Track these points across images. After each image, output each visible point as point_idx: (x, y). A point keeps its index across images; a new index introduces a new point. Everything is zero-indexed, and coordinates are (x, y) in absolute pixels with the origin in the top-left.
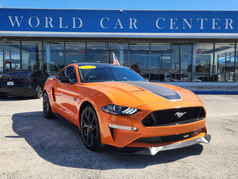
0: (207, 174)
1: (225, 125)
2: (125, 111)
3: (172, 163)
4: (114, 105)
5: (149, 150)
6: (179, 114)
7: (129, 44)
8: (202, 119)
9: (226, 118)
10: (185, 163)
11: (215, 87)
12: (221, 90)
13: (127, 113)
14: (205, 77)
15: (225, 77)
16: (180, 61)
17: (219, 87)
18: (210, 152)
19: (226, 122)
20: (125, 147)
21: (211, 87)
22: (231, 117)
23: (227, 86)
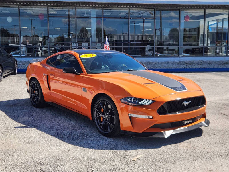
0: (209, 150)
1: (219, 109)
2: (141, 102)
3: (180, 143)
4: (132, 97)
5: (162, 134)
6: (186, 103)
7: (103, 9)
8: (203, 106)
9: (220, 102)
10: (191, 143)
11: (205, 63)
12: (211, 66)
13: (143, 104)
14: (193, 49)
15: (216, 49)
16: (161, 26)
17: (210, 63)
18: (209, 134)
19: (220, 106)
20: (143, 132)
21: (201, 63)
22: (225, 100)
23: (219, 62)
